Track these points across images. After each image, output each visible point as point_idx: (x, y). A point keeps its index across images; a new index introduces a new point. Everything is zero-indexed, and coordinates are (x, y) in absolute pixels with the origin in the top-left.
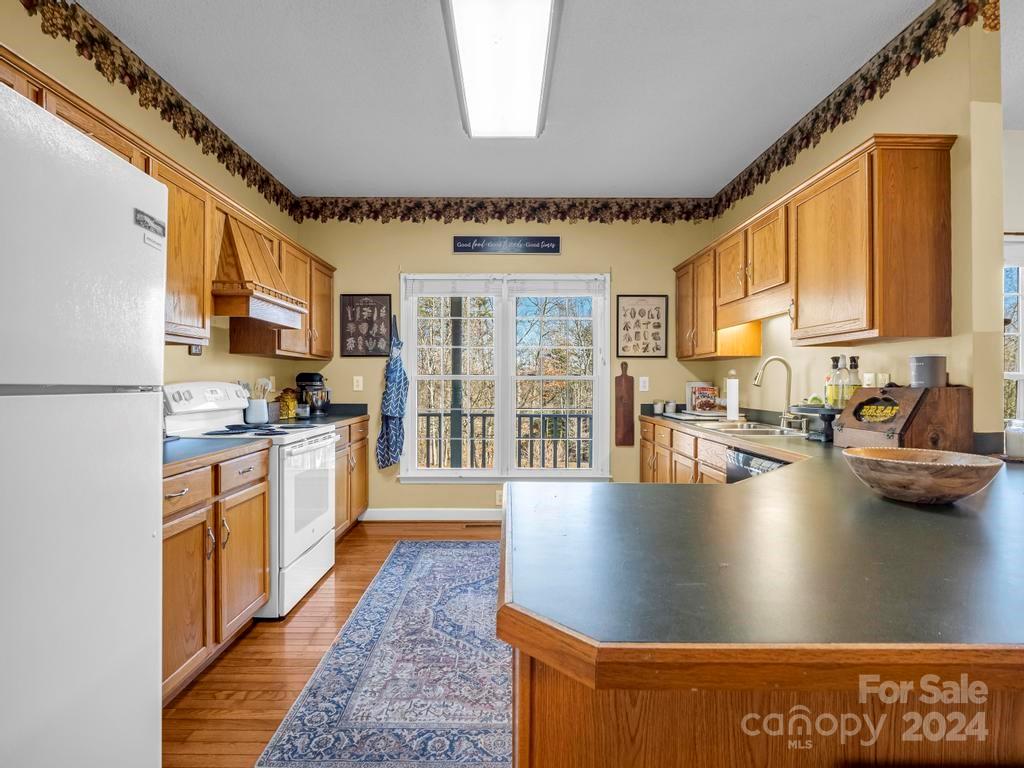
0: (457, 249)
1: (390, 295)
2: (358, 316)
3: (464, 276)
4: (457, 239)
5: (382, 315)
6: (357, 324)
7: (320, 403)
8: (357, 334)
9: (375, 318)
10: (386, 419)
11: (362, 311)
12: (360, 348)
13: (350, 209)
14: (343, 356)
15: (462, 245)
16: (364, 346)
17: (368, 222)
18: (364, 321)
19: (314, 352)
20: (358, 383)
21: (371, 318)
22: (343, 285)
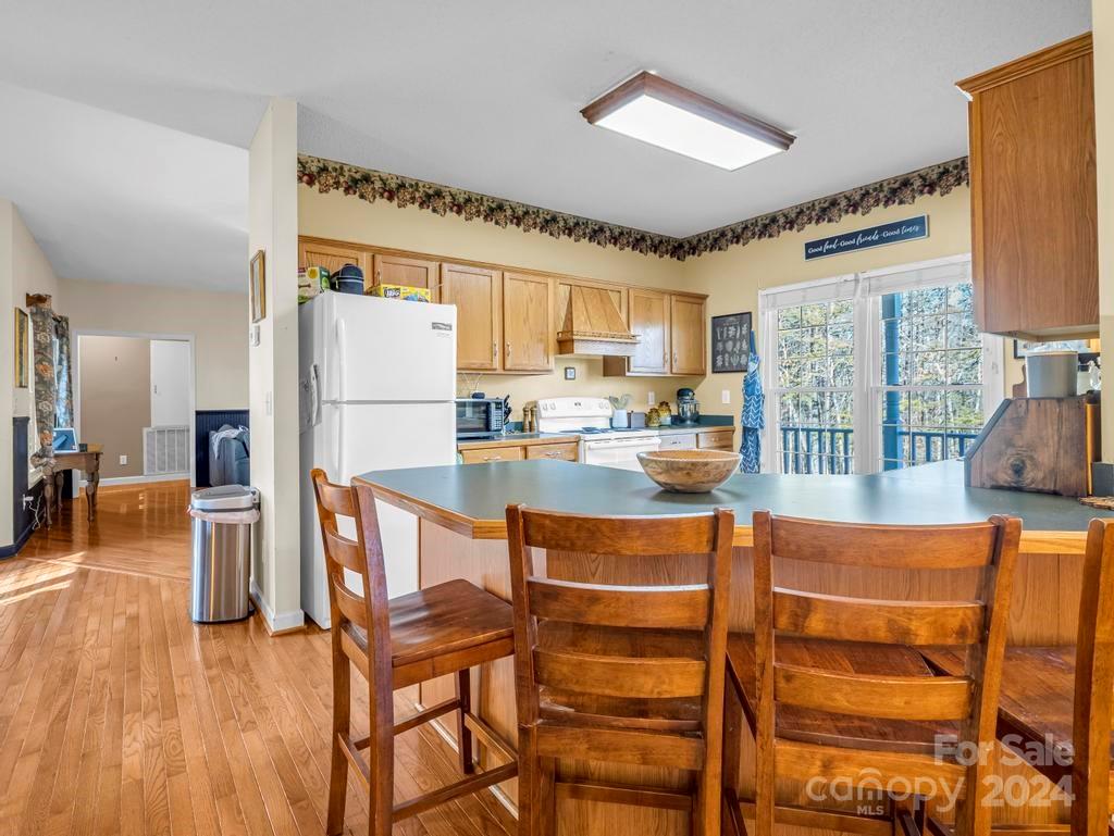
0: (808, 256)
1: (750, 313)
2: (725, 336)
3: (813, 284)
4: (808, 246)
5: (744, 332)
6: (725, 342)
7: (689, 414)
8: (724, 352)
9: (738, 336)
10: (746, 430)
11: (728, 330)
12: (727, 364)
13: (718, 240)
14: (714, 372)
15: (814, 250)
16: (730, 363)
17: (733, 248)
18: (731, 339)
19: (674, 371)
20: (726, 397)
21: (735, 336)
22: (714, 309)
